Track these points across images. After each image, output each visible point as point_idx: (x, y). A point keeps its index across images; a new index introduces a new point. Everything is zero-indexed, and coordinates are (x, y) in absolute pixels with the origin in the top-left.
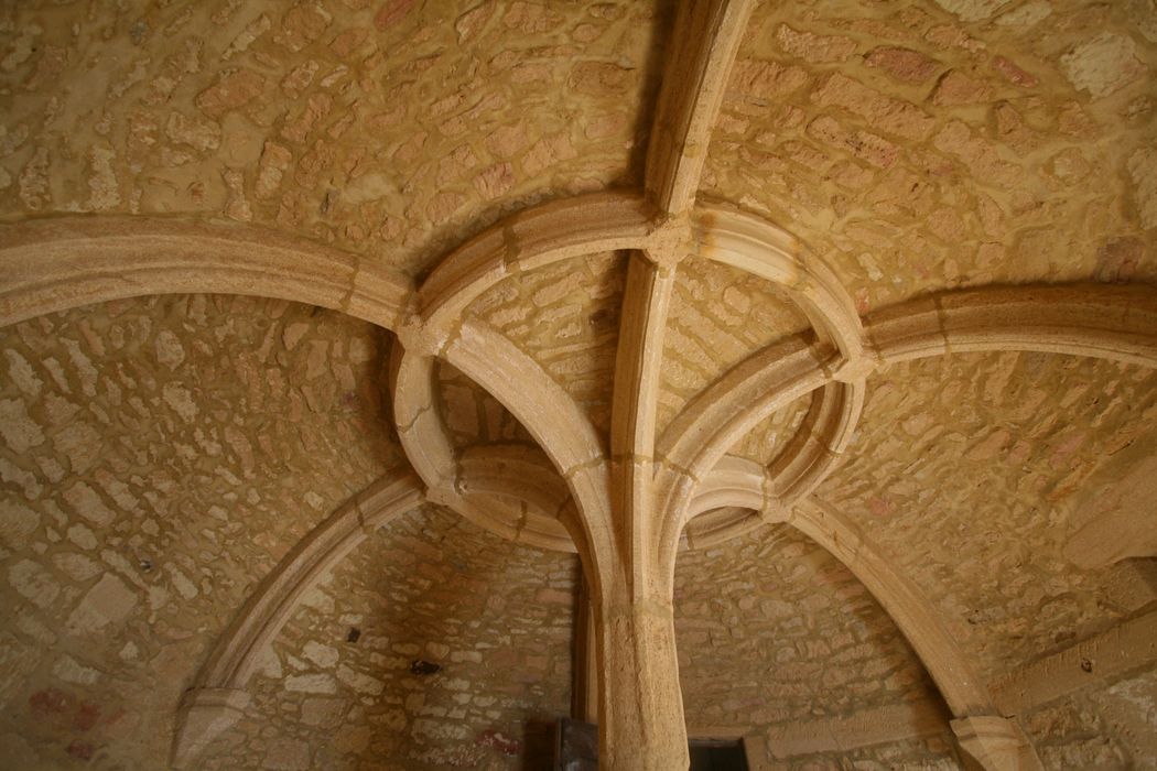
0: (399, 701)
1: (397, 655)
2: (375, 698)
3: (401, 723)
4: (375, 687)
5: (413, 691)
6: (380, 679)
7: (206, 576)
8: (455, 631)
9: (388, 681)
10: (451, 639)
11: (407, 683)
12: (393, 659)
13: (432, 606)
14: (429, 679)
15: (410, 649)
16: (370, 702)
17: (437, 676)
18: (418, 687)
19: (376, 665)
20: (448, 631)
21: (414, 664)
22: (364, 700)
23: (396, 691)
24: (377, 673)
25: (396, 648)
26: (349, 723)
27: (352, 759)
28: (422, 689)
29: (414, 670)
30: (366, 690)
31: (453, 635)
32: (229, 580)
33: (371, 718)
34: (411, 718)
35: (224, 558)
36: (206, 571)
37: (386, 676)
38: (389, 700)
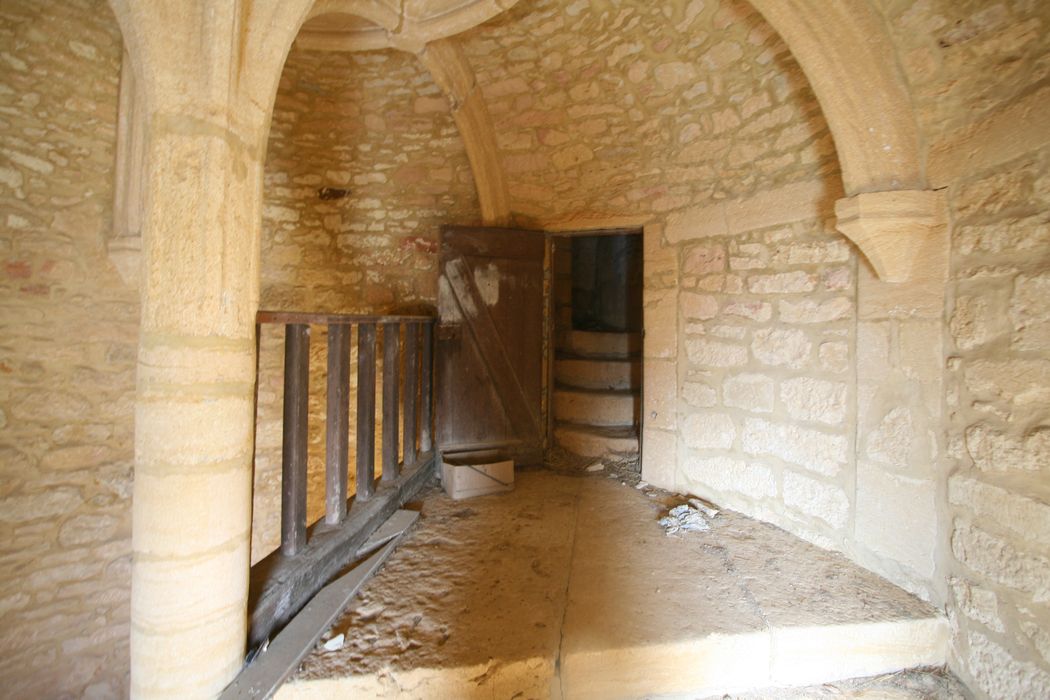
0: (317, 223)
1: (302, 187)
2: (294, 223)
3: (325, 240)
4: (291, 215)
5: (329, 214)
6: (293, 208)
7: (49, 151)
8: (348, 157)
9: (301, 209)
10: (348, 165)
11: (321, 208)
12: (299, 191)
13: (311, 137)
14: (340, 203)
15: (314, 179)
16: (291, 227)
17: (346, 199)
18: (332, 210)
19: (284, 197)
20: (341, 158)
21: (320, 191)
22: (285, 226)
23: (312, 216)
24: (289, 204)
25: (297, 180)
26: (277, 244)
27: (289, 269)
28: (337, 211)
29: (322, 197)
30: (284, 219)
31: (348, 162)
32: (80, 149)
33: (296, 239)
34: (333, 235)
35: (53, 131)
36: (44, 146)
37: (298, 205)
38: (308, 223)
